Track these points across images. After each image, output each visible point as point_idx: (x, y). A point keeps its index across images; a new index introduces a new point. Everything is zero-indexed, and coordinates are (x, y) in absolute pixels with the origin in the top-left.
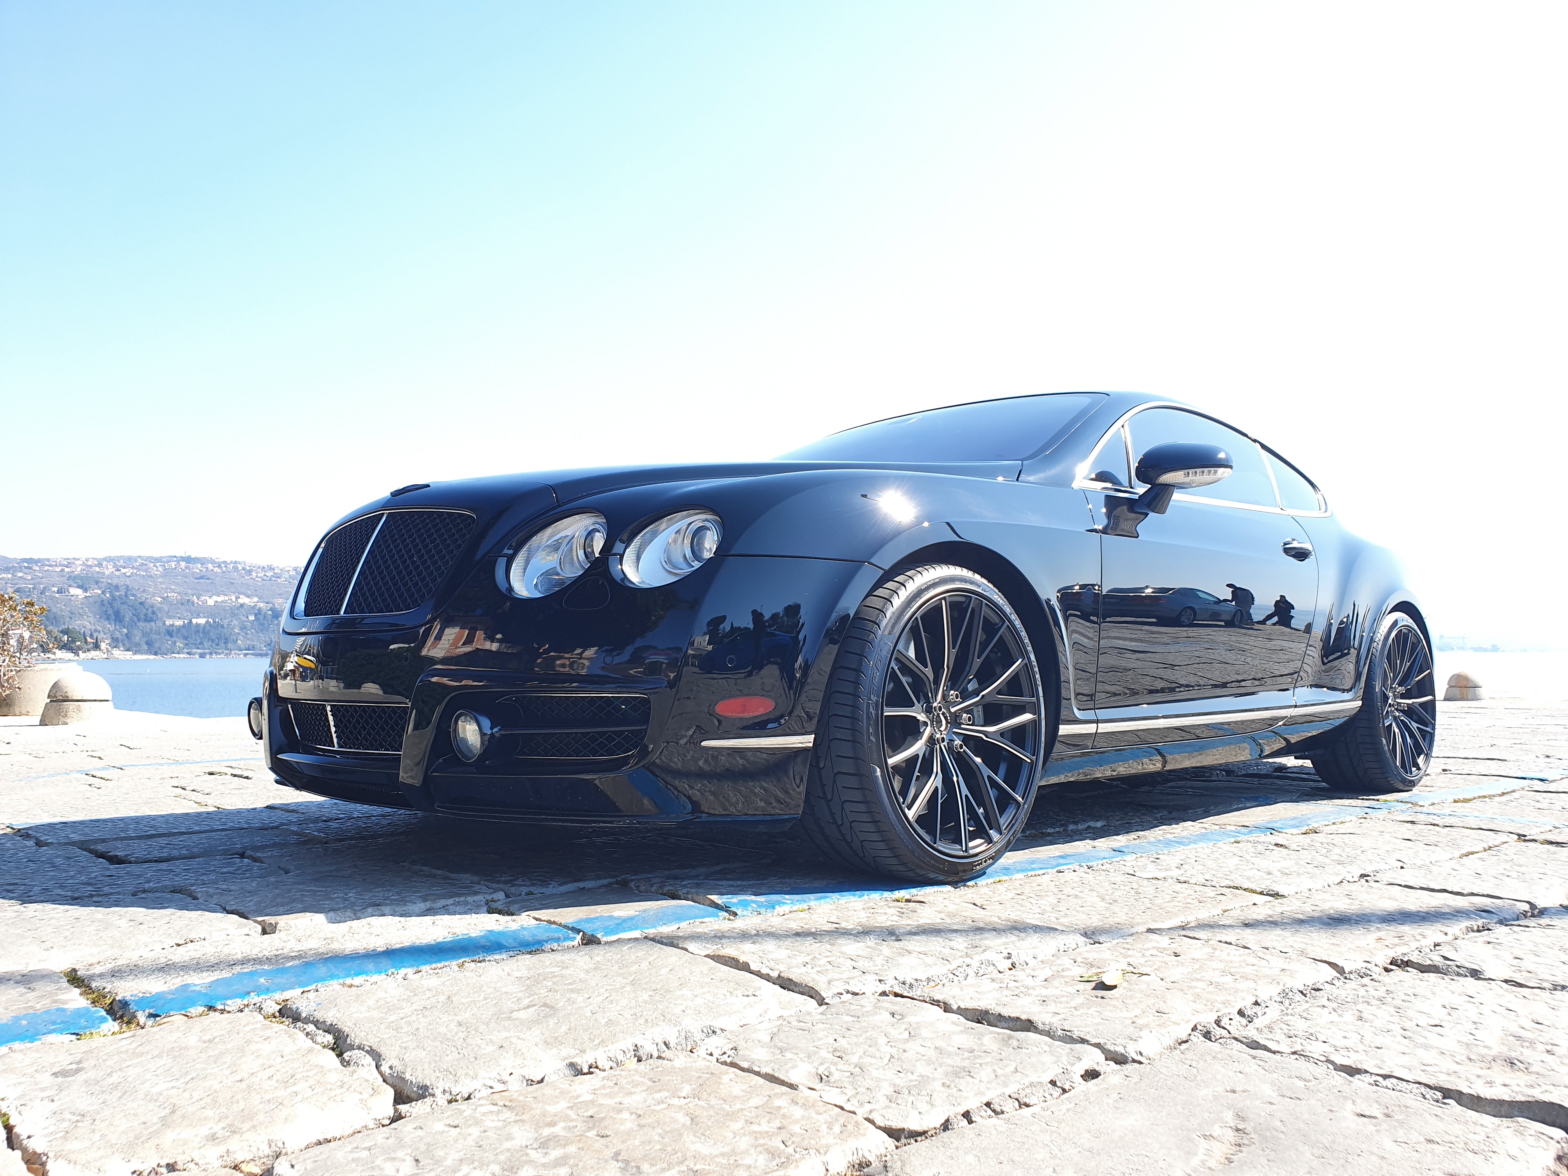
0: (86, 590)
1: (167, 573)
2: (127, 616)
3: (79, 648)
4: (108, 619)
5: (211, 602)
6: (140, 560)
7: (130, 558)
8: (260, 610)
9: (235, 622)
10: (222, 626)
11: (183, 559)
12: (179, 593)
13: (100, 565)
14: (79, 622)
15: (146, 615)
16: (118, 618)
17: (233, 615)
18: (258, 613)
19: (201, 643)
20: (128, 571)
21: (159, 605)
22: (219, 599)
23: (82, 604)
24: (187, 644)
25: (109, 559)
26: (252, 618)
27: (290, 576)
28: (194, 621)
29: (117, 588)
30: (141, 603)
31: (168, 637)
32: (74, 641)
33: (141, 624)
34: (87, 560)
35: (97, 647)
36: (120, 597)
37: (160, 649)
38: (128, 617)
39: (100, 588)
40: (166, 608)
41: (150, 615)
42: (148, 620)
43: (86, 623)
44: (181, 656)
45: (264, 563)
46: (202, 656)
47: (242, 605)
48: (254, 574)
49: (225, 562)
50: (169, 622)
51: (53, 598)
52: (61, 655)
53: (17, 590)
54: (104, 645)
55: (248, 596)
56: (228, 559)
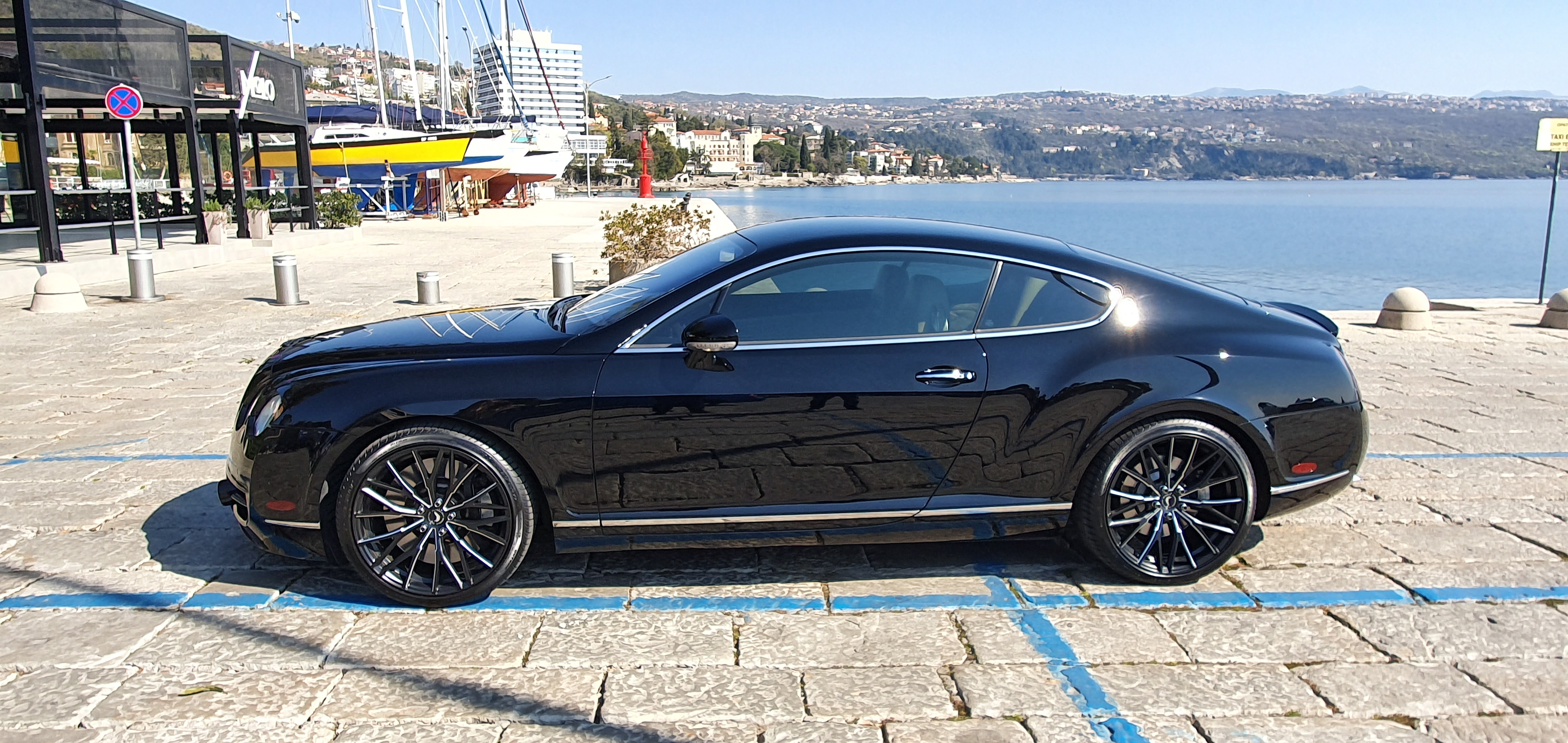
0: (983, 124)
1: (1046, 107)
3: (977, 173)
4: (999, 148)
5: (1079, 132)
6: (1025, 96)
7: (1017, 95)
8: (1121, 137)
9: (1099, 149)
10: (1088, 153)
11: (1059, 93)
12: (1054, 124)
13: (994, 102)
14: (979, 150)
15: (1028, 144)
16: (1007, 147)
17: (1098, 143)
18: (1119, 140)
19: (1071, 168)
20: (1015, 107)
21: (1038, 135)
22: (1087, 128)
23: (981, 135)
24: (1059, 169)
25: (1001, 97)
26: (1113, 145)
27: (1149, 106)
28: (1066, 148)
29: (1006, 121)
30: (1025, 134)
31: (1044, 163)
32: (973, 168)
33: (1024, 152)
34: (986, 98)
35: (989, 172)
36: (1009, 129)
37: (1038, 172)
38: (1014, 145)
39: (994, 122)
40: (1043, 137)
41: (1031, 144)
42: (1029, 148)
43: (983, 152)
44: (1054, 179)
45: (1126, 94)
46: (1071, 179)
47: (1106, 133)
48: (1117, 105)
49: (1093, 95)
50: (1045, 150)
51: (960, 131)
52: (963, 178)
53: (936, 126)
54: (995, 170)
55: (1111, 125)
56: (1095, 92)
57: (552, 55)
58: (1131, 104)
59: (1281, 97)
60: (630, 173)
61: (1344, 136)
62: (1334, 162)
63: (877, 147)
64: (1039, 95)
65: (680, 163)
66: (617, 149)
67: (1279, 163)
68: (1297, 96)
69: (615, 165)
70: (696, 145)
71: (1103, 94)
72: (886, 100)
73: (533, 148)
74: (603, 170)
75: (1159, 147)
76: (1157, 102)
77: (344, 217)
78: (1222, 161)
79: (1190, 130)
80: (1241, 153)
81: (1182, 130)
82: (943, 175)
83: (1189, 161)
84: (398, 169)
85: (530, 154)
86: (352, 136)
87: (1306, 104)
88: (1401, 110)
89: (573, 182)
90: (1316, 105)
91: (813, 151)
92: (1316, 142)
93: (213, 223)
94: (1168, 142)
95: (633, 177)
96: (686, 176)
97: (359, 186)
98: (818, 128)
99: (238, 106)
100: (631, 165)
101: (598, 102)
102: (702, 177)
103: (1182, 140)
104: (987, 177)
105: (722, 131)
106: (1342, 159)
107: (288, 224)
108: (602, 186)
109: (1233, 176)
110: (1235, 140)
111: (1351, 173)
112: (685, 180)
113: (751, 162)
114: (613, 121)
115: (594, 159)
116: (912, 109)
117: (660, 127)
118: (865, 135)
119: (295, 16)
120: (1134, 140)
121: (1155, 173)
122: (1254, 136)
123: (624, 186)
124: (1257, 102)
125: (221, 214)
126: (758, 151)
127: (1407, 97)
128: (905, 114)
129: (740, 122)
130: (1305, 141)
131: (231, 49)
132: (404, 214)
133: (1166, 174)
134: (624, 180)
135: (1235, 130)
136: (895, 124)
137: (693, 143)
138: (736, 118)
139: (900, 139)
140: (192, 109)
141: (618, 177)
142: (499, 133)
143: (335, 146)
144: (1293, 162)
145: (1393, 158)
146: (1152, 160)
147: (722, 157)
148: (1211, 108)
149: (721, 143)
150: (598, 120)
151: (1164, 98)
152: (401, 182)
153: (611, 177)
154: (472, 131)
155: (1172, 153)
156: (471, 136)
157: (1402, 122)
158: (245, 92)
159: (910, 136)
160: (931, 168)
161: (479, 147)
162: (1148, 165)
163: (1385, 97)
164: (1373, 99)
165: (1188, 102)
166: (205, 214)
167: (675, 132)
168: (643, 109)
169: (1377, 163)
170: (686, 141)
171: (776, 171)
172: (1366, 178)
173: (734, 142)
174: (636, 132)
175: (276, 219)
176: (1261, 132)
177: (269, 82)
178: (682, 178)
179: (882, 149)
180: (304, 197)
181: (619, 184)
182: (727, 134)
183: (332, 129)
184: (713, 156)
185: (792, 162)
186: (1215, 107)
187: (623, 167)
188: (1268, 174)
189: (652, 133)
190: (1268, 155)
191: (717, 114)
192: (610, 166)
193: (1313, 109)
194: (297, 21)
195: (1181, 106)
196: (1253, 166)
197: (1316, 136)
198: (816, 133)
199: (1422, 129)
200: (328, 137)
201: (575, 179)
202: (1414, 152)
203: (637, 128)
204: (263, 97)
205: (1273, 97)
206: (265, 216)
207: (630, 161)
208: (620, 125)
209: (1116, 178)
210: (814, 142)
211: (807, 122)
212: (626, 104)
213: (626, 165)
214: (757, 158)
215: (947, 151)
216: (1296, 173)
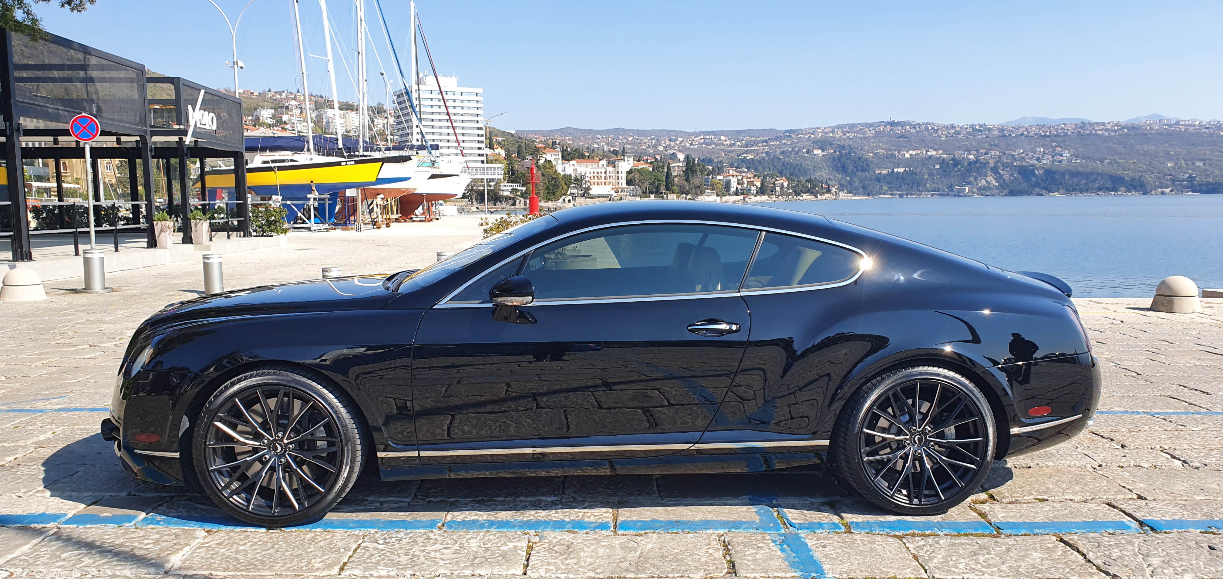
0: (823, 151)
1: (878, 134)
2: (850, 168)
3: (818, 192)
4: (837, 170)
5: (907, 155)
6: (859, 126)
7: (853, 126)
8: (944, 160)
9: (925, 170)
10: (916, 174)
11: (889, 123)
12: (885, 150)
13: (833, 132)
14: (819, 173)
15: (862, 167)
16: (844, 169)
17: (924, 164)
18: (943, 162)
19: (900, 187)
20: (851, 135)
21: (871, 159)
22: (914, 153)
23: (821, 160)
24: (890, 188)
25: (839, 127)
26: (938, 166)
27: (968, 133)
28: (895, 170)
29: (843, 147)
30: (859, 158)
31: (877, 183)
32: (814, 188)
33: (859, 174)
34: (825, 128)
35: (829, 191)
36: (845, 154)
37: (871, 191)
39: (832, 148)
40: (876, 161)
41: (865, 166)
42: (863, 170)
43: (823, 174)
44: (886, 196)
45: (948, 123)
46: (901, 196)
47: (930, 157)
48: (940, 132)
49: (918, 124)
50: (877, 172)
51: (803, 157)
52: (806, 196)
53: (782, 153)
54: (834, 189)
55: (935, 150)
56: (921, 122)
57: (458, 97)
58: (952, 131)
59: (1083, 125)
60: (523, 195)
61: (1142, 157)
62: (1133, 180)
63: (731, 172)
64: (872, 125)
65: (565, 187)
66: (512, 176)
67: (1084, 181)
68: (1098, 124)
69: (510, 188)
70: (579, 172)
71: (927, 124)
72: (739, 132)
73: (436, 172)
74: (501, 193)
75: (978, 168)
76: (974, 130)
77: (273, 227)
78: (1033, 179)
79: (1004, 153)
80: (1049, 172)
81: (998, 153)
82: (788, 195)
83: (1004, 180)
84: (321, 188)
85: (433, 177)
86: (283, 161)
87: (1106, 130)
88: (1193, 134)
89: (475, 203)
90: (1115, 131)
91: (676, 176)
92: (1116, 162)
93: (162, 231)
94: (985, 164)
95: (526, 198)
96: (570, 198)
97: (289, 202)
98: (681, 157)
99: (186, 135)
100: (524, 189)
101: (496, 136)
102: (583, 199)
103: (998, 162)
104: (827, 195)
105: (600, 160)
106: (1141, 176)
107: (226, 233)
108: (499, 206)
109: (1044, 192)
110: (1044, 161)
111: (1149, 189)
112: (569, 201)
113: (624, 185)
114: (509, 152)
115: (492, 184)
116: (761, 138)
117: (549, 157)
118: (721, 162)
119: (241, 64)
120: (956, 162)
121: (975, 190)
122: (1061, 158)
123: (518, 206)
124: (1063, 129)
125: (168, 223)
126: (631, 176)
127: (1197, 123)
128: (756, 143)
129: (615, 153)
130: (1106, 162)
131: (183, 89)
132: (326, 226)
133: (984, 191)
134: (518, 201)
135: (1044, 153)
136: (746, 152)
137: (575, 170)
138: (612, 149)
139: (751, 165)
140: (148, 137)
141: (513, 198)
142: (407, 159)
143: (270, 169)
144: (1096, 180)
145: (1187, 175)
146: (972, 179)
147: (600, 181)
148: (1022, 134)
149: (599, 170)
150: (497, 151)
151: (981, 126)
152: (324, 199)
153: (507, 198)
154: (384, 156)
155: (989, 173)
156: (383, 161)
157: (1194, 144)
158: (192, 123)
159: (760, 162)
160: (778, 189)
161: (390, 170)
162: (969, 183)
163: (1178, 123)
164: (1167, 125)
165: (1002, 130)
166: (155, 223)
167: (560, 161)
168: (534, 141)
169: (1173, 181)
170: (570, 168)
171: (645, 193)
172: (1163, 193)
173: (610, 169)
174: (528, 160)
175: (215, 228)
176: (1066, 154)
177: (212, 114)
178: (567, 200)
179: (735, 173)
180: (240, 211)
181: (514, 204)
182: (604, 162)
183: (269, 156)
184: (592, 181)
185: (659, 185)
186: (1026, 133)
187: (517, 190)
188: (1074, 190)
189: (542, 161)
190: (1074, 174)
191: (596, 146)
192: (506, 189)
193: (1113, 134)
194: (242, 68)
195: (996, 133)
196: (1061, 183)
197: (1116, 157)
198: (679, 161)
199: (1212, 150)
200: (265, 162)
201: (477, 200)
202: (1206, 170)
203: (529, 157)
204: (207, 127)
205: (1076, 125)
206: (205, 225)
207: (523, 186)
208: (514, 155)
209: (940, 195)
210: (678, 167)
211: (672, 152)
212: (520, 138)
213: (519, 188)
214: (629, 182)
215: (792, 174)
216: (1100, 189)
